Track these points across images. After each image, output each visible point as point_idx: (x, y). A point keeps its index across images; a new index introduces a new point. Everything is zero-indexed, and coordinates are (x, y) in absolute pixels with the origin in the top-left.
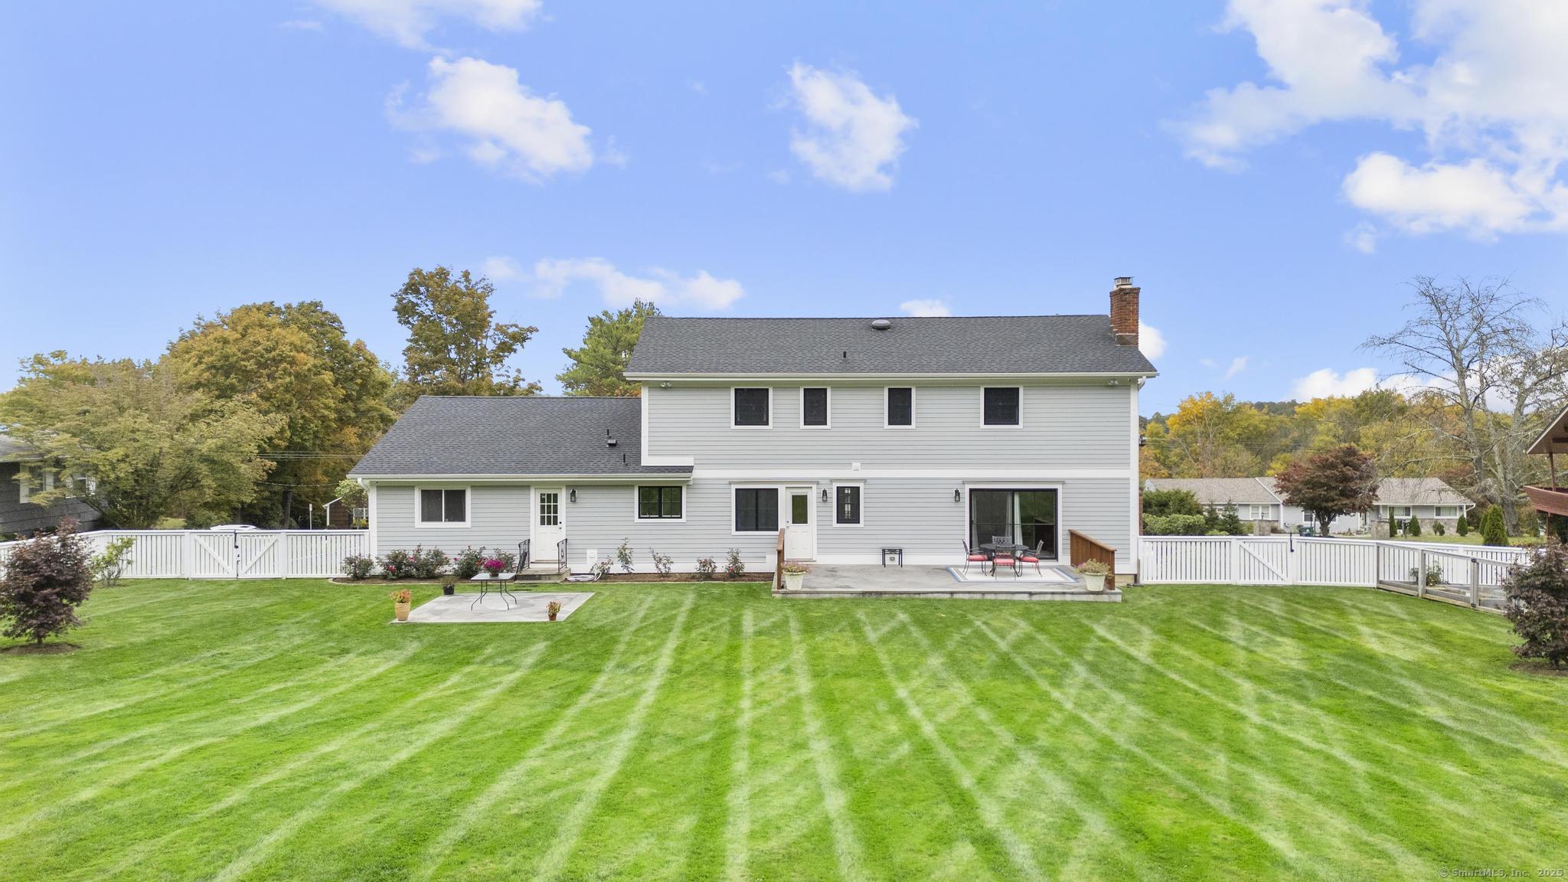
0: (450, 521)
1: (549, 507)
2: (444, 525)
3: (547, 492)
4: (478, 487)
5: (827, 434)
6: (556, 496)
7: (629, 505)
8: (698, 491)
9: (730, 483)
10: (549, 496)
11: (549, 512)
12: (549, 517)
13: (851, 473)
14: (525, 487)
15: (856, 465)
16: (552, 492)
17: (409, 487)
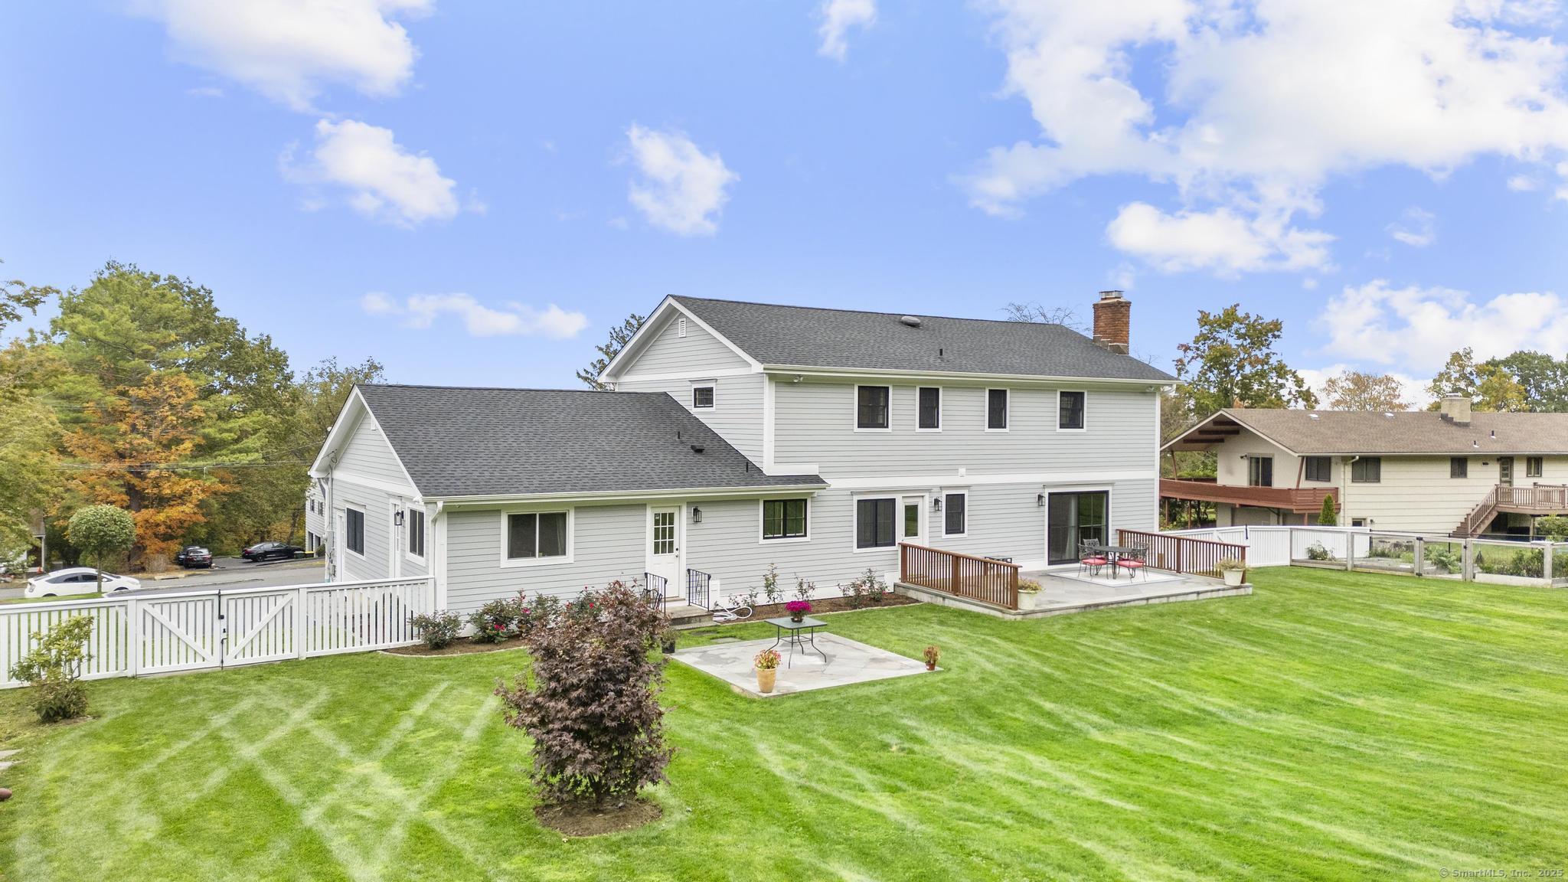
0: (543, 556)
1: (664, 530)
2: (538, 561)
3: (661, 511)
4: (582, 508)
5: (938, 438)
6: (672, 515)
7: (754, 523)
8: (825, 504)
9: (852, 494)
10: (664, 515)
11: (664, 537)
12: (664, 543)
13: (958, 479)
14: (640, 506)
15: (962, 471)
16: (668, 511)
17: (493, 511)
